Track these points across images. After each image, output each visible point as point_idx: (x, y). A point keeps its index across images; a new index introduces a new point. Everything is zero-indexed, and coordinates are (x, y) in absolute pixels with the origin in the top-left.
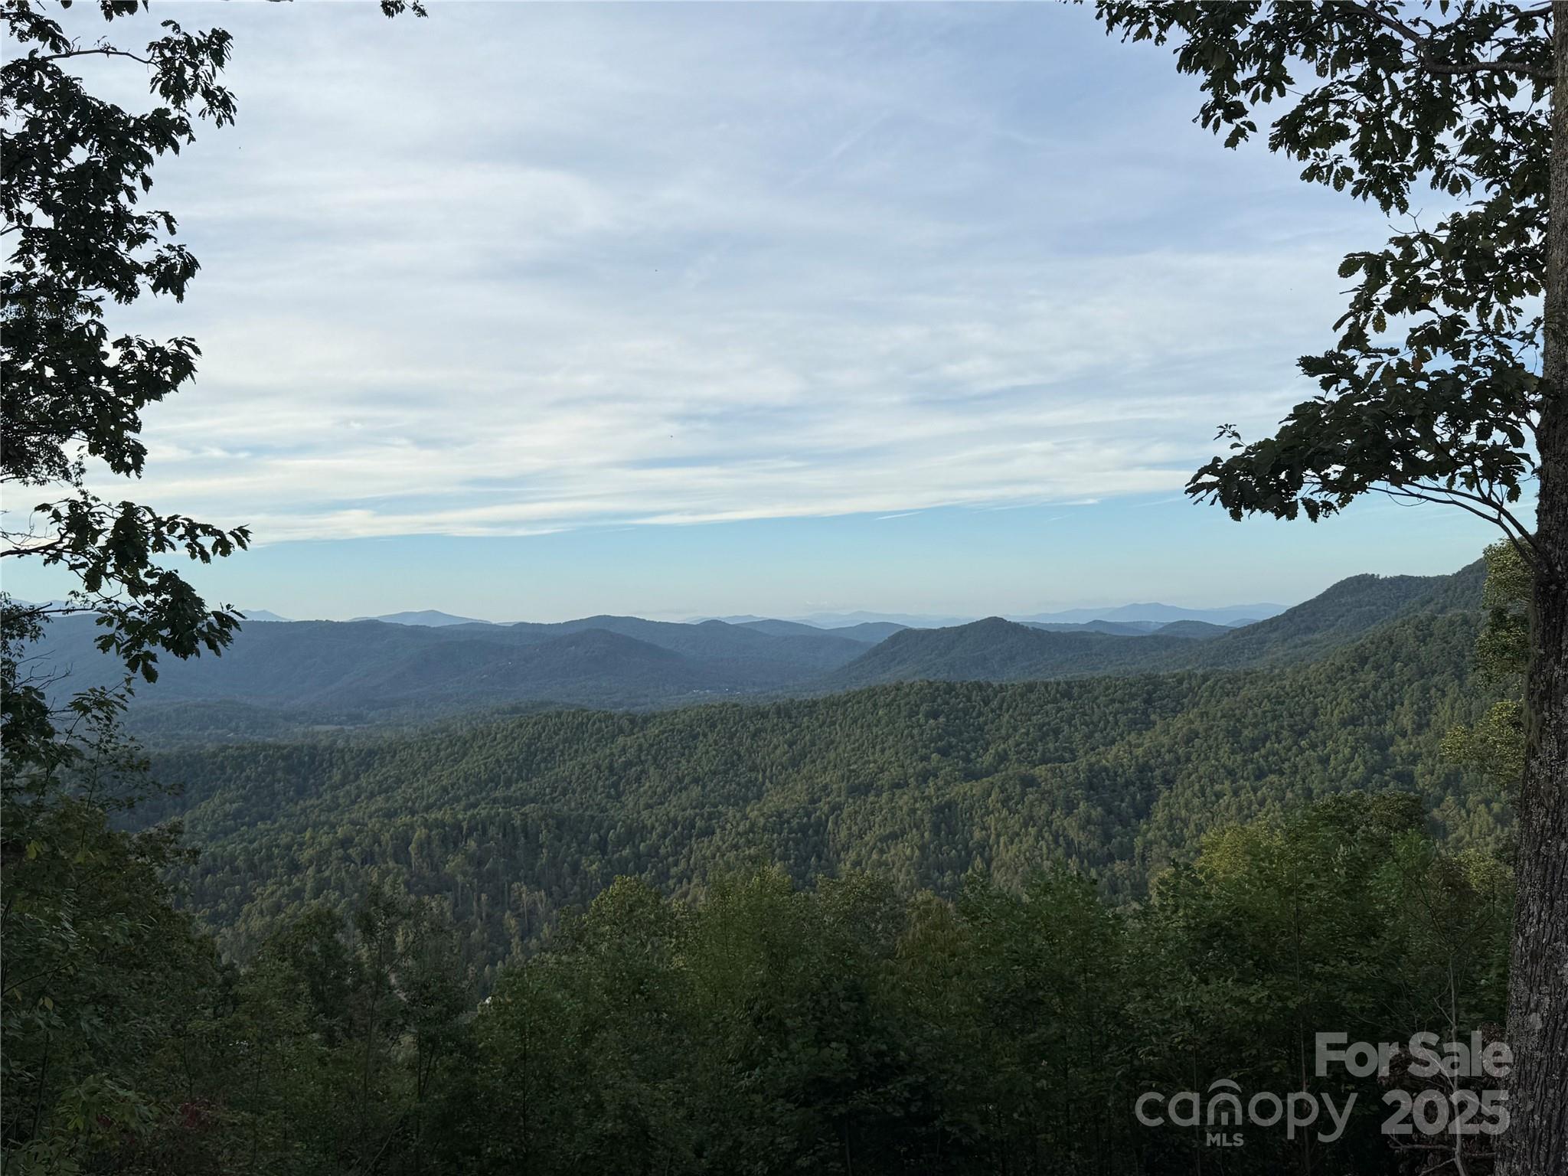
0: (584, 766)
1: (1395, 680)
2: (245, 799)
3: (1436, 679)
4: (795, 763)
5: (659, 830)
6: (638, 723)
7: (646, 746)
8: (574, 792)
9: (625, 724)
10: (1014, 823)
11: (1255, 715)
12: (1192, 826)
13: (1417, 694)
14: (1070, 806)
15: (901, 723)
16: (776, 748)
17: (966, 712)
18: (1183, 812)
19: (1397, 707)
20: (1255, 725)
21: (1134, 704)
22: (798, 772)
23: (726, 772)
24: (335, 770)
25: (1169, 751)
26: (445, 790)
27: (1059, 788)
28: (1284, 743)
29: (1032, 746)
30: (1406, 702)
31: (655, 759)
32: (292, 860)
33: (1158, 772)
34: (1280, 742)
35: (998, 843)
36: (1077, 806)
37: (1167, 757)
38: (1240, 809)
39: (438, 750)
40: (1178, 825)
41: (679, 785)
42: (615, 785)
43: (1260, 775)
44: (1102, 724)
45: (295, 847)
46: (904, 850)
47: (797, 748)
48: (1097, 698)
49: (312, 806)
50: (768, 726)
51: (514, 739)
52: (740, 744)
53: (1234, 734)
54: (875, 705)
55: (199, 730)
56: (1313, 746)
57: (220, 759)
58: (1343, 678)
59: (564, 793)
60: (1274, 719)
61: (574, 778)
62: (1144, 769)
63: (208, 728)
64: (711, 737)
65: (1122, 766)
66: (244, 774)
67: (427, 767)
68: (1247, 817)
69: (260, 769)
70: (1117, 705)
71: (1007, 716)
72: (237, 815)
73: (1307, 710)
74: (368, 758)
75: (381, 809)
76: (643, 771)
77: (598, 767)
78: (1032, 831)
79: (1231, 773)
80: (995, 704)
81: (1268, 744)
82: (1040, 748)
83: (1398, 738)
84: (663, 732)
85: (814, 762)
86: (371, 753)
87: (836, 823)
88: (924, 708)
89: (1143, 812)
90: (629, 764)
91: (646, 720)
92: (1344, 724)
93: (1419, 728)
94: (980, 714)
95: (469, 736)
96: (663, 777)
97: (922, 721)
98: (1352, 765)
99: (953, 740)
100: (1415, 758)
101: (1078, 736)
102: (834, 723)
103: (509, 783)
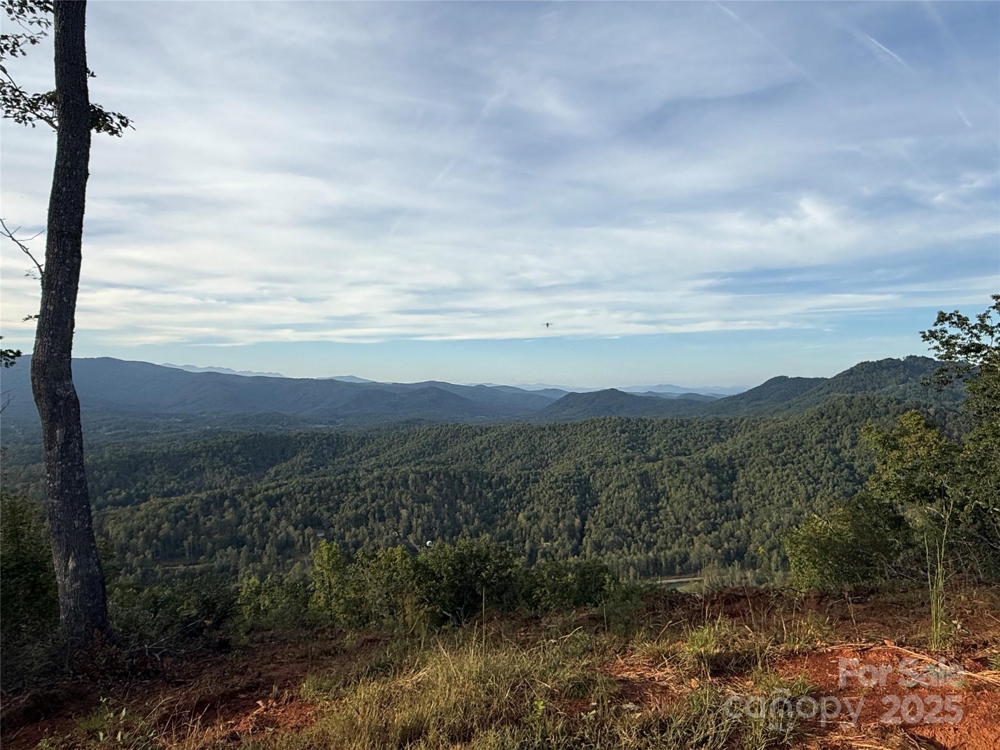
0: (464, 448)
1: (838, 424)
3: (858, 424)
4: (561, 451)
5: (514, 479)
6: (484, 430)
7: (491, 441)
8: (461, 460)
9: (479, 431)
10: (677, 482)
11: (777, 437)
12: (757, 486)
13: (850, 430)
14: (702, 476)
15: (610, 435)
16: (551, 444)
17: (637, 431)
18: (752, 480)
19: (841, 436)
20: (778, 441)
21: (712, 430)
22: (563, 455)
23: (530, 454)
25: (741, 452)
26: (402, 456)
27: (695, 467)
28: (792, 450)
29: (671, 448)
30: (845, 434)
31: (496, 447)
32: (356, 485)
33: (737, 461)
34: (790, 449)
35: (670, 490)
36: (704, 475)
37: (740, 455)
38: (779, 479)
39: (393, 439)
40: (751, 485)
41: (510, 460)
42: (480, 458)
43: (784, 464)
44: (700, 439)
45: (357, 479)
46: (630, 492)
47: (561, 444)
48: (695, 427)
50: (546, 434)
51: (428, 435)
52: (534, 442)
53: (769, 445)
54: (595, 427)
56: (806, 452)
58: (813, 422)
59: (457, 461)
60: (786, 439)
61: (460, 454)
62: (730, 459)
64: (521, 438)
65: (720, 458)
67: (390, 446)
68: (782, 482)
70: (705, 430)
71: (656, 434)
73: (800, 436)
74: (363, 441)
75: (375, 464)
76: (491, 452)
77: (471, 449)
78: (686, 486)
79: (771, 463)
80: (650, 428)
81: (785, 450)
82: (675, 449)
83: (843, 449)
84: (498, 435)
85: (570, 451)
86: (364, 439)
87: (593, 479)
88: (619, 428)
89: (733, 478)
90: (485, 449)
91: (487, 429)
92: (818, 442)
93: (853, 446)
94: (643, 433)
95: (406, 433)
96: (502, 455)
97: (619, 434)
98: (826, 461)
99: (635, 444)
100: (853, 459)
101: (690, 444)
102: (576, 434)
103: (430, 455)
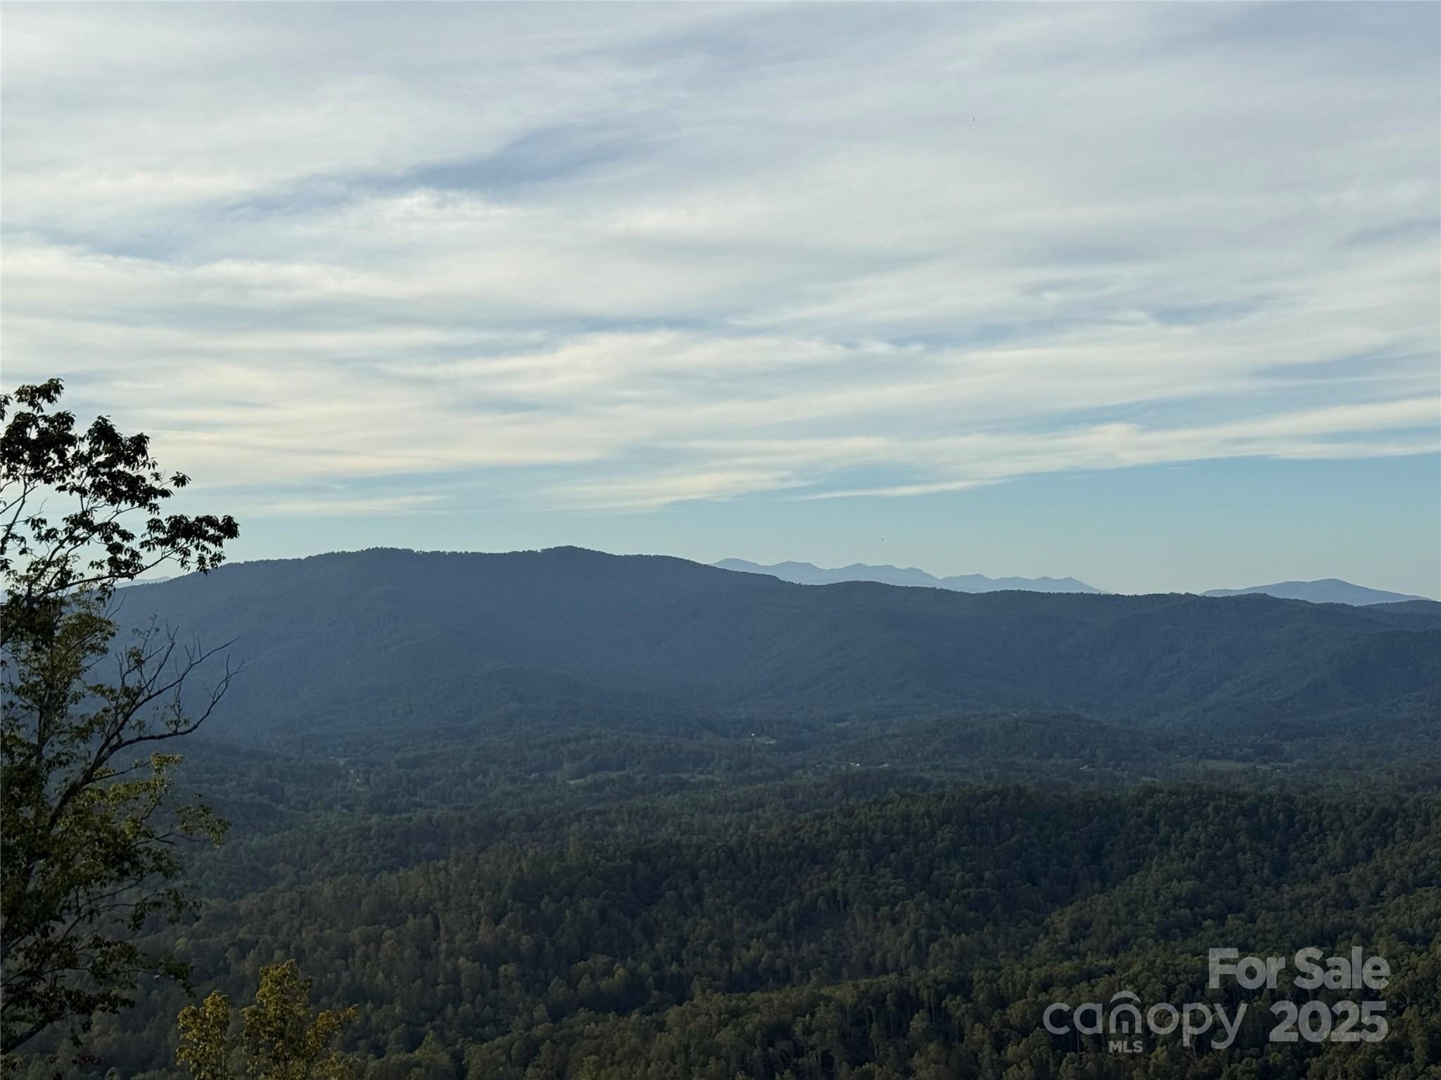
2: (1200, 876)
24: (1330, 838)
49: (1308, 896)
55: (1038, 757)
57: (1148, 808)
63: (1051, 756)
66: (1187, 835)
69: (1210, 829)
72: (1193, 901)
